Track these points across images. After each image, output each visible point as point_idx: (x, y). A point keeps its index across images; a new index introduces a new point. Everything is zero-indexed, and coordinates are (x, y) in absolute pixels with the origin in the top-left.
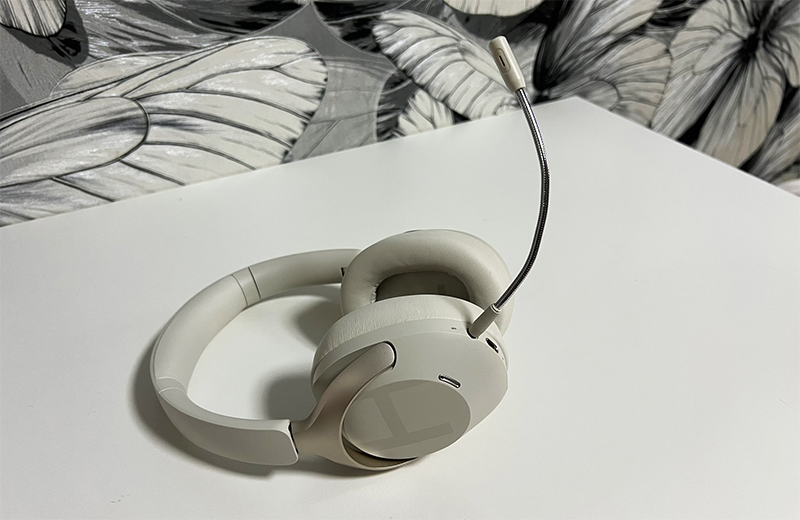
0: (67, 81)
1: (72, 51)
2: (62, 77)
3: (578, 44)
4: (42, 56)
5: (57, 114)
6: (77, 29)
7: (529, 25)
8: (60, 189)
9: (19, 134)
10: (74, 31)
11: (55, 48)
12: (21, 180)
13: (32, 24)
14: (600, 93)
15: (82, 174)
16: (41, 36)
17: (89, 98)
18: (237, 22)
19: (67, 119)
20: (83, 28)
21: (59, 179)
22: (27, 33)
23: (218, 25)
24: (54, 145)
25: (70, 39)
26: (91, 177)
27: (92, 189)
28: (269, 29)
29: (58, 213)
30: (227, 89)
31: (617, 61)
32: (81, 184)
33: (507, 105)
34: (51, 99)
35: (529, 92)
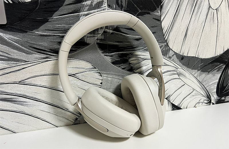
23: (40, 51)
33: (202, 103)
35: (214, 97)
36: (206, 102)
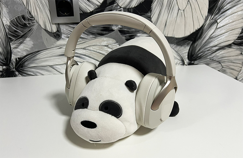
0: (56, 43)
1: (58, 37)
2: (55, 42)
3: (204, 48)
4: (51, 37)
5: (53, 51)
6: (60, 32)
7: (186, 41)
8: (51, 69)
9: (44, 54)
10: (59, 32)
11: (54, 36)
12: (43, 65)
13: (50, 30)
14: (214, 65)
15: (56, 66)
16: (52, 33)
17: (60, 48)
18: (97, 33)
19: (55, 52)
20: (61, 32)
21: (51, 66)
22: (49, 32)
23: (92, 34)
24: (51, 58)
25: (58, 34)
26: (58, 67)
27: (58, 70)
28: (105, 36)
29: (49, 75)
30: (93, 50)
31: (220, 55)
32: (56, 68)
33: (179, 64)
34: (52, 47)
35: (186, 61)
36: (181, 63)
